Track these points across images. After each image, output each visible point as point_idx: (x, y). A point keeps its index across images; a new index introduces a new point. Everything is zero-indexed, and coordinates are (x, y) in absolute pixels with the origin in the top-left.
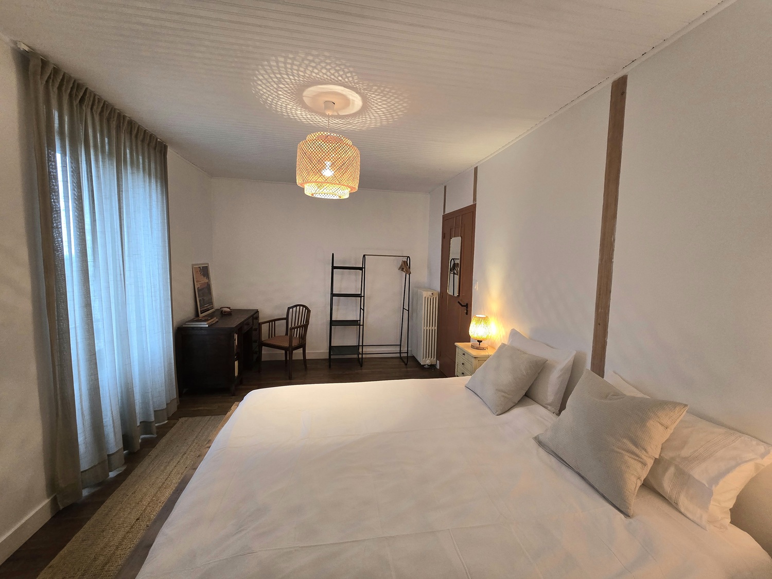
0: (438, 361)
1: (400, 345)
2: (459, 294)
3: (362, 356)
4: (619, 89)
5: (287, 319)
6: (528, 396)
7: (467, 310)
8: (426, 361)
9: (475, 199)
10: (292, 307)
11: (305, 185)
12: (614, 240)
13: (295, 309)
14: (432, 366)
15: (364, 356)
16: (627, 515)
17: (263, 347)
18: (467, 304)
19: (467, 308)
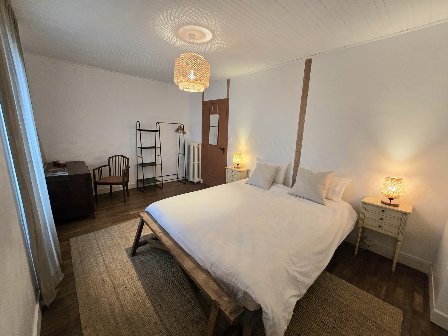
0: (202, 180)
1: (178, 174)
2: (218, 143)
3: (162, 182)
4: (309, 63)
5: (109, 165)
6: (274, 182)
7: (224, 152)
8: (196, 180)
9: (228, 95)
10: (112, 157)
11: (179, 84)
12: (304, 121)
13: (114, 158)
14: (198, 183)
15: (163, 182)
16: (325, 205)
17: (98, 185)
18: (224, 149)
19: (224, 150)
